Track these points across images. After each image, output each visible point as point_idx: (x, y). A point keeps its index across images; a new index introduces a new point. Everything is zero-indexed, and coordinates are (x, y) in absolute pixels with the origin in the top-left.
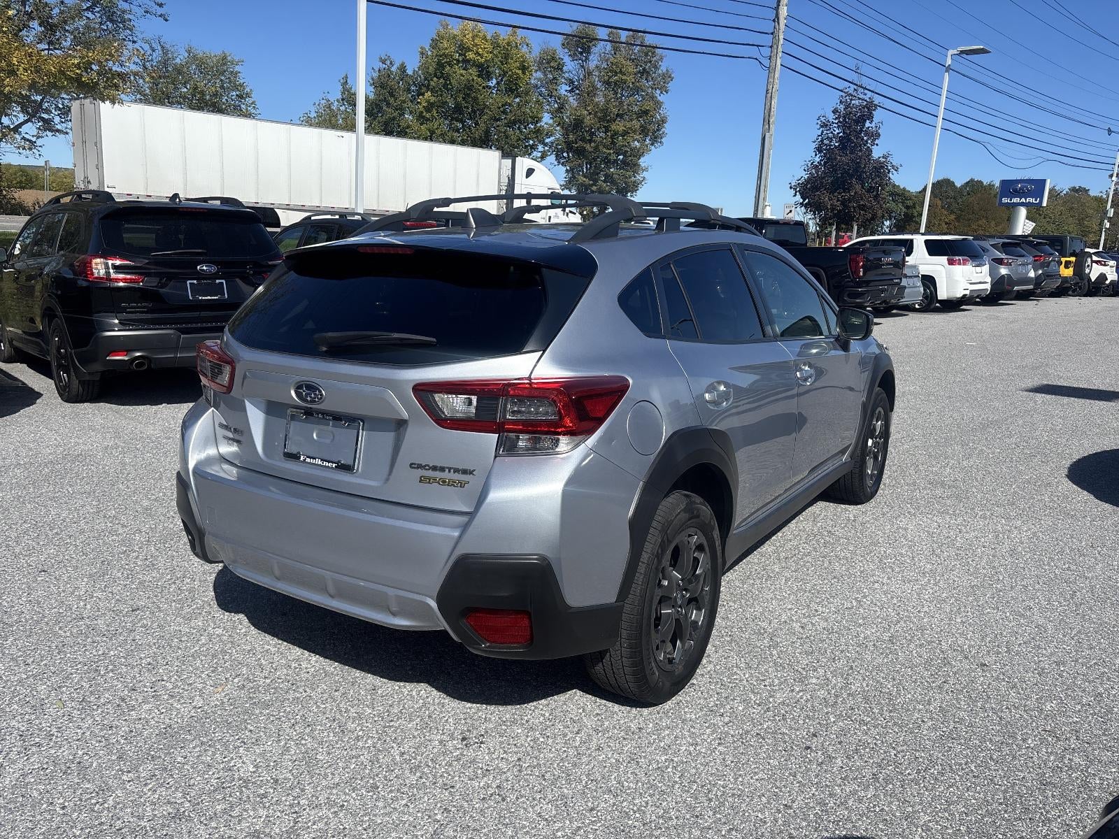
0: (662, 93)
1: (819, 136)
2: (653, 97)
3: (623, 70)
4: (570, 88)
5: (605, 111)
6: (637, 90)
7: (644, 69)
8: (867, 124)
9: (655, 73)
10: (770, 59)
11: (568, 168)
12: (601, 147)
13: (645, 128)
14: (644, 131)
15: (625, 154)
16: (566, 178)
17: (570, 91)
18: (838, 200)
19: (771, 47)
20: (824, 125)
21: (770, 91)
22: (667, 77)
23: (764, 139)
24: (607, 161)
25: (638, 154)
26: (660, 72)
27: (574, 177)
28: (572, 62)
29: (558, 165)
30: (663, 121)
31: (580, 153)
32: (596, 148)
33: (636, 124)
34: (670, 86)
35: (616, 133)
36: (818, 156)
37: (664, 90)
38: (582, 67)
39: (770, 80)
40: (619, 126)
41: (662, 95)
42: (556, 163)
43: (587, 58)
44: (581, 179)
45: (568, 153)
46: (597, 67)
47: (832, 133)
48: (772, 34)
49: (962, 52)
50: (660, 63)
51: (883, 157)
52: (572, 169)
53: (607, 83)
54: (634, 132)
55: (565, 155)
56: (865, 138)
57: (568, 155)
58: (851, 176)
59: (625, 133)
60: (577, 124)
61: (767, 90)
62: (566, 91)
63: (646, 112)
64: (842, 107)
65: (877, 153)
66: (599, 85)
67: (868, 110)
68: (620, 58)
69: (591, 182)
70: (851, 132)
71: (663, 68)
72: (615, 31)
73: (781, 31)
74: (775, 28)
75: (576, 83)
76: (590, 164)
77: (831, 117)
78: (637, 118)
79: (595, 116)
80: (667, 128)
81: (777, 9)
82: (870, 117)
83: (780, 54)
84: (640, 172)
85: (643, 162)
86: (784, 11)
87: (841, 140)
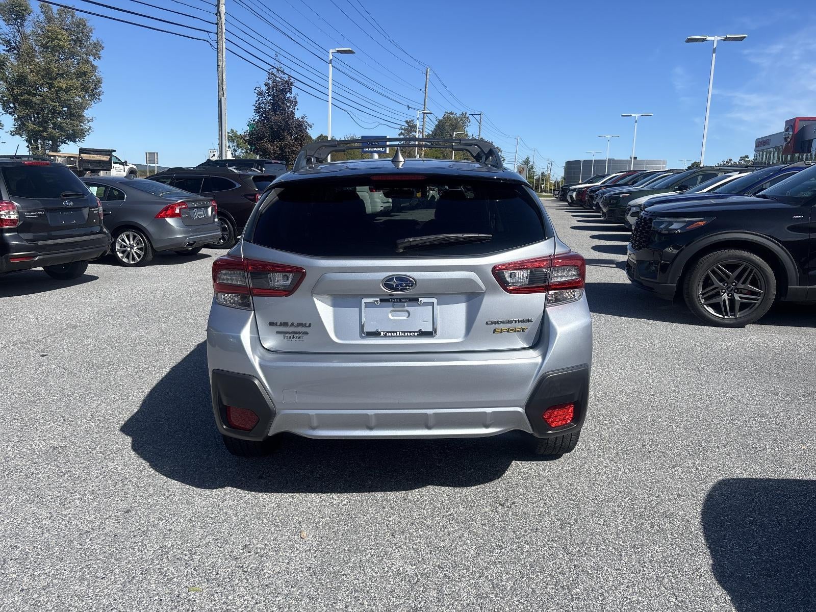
0: (95, 58)
1: (257, 101)
2: (88, 62)
3: (60, 37)
4: (7, 49)
5: (48, 72)
6: (73, 54)
7: (77, 38)
8: (288, 95)
9: (87, 42)
10: (217, 42)
11: (16, 116)
12: (48, 101)
13: (85, 86)
14: (84, 88)
15: (69, 107)
16: (15, 125)
17: (8, 51)
18: (277, 147)
19: (217, 34)
20: (260, 94)
21: (221, 66)
22: (98, 46)
23: (220, 101)
24: (55, 113)
25: (82, 107)
26: (91, 41)
27: (24, 125)
28: (7, 27)
29: (6, 114)
30: (99, 82)
31: (27, 104)
32: (43, 101)
33: (78, 83)
34: (102, 53)
35: (59, 89)
36: (257, 115)
37: (97, 56)
38: (19, 31)
39: (219, 58)
40: (61, 83)
41: (95, 60)
42: (3, 112)
43: (22, 25)
44: (31, 126)
45: (14, 104)
46: (33, 32)
47: (265, 99)
48: (216, 24)
49: (338, 51)
50: (91, 34)
51: (302, 118)
52: (20, 118)
53: (45, 47)
54: (77, 89)
55: (12, 105)
56: (288, 104)
57: (15, 106)
58: (284, 130)
59: (67, 90)
60: (21, 80)
61: (218, 66)
62: (4, 50)
63: (85, 73)
64: (270, 82)
65: (298, 115)
66: (37, 48)
67: (287, 86)
68: (55, 27)
69: (41, 129)
70: (279, 99)
71: (93, 39)
72: (46, 4)
73: (223, 23)
74: (218, 20)
75: (14, 44)
76: (38, 114)
77: (264, 88)
78: (76, 78)
79: (37, 74)
80: (103, 87)
81: (218, 5)
82: (290, 90)
83: (224, 40)
84: (86, 122)
85: (87, 113)
86: (223, 9)
87: (273, 105)
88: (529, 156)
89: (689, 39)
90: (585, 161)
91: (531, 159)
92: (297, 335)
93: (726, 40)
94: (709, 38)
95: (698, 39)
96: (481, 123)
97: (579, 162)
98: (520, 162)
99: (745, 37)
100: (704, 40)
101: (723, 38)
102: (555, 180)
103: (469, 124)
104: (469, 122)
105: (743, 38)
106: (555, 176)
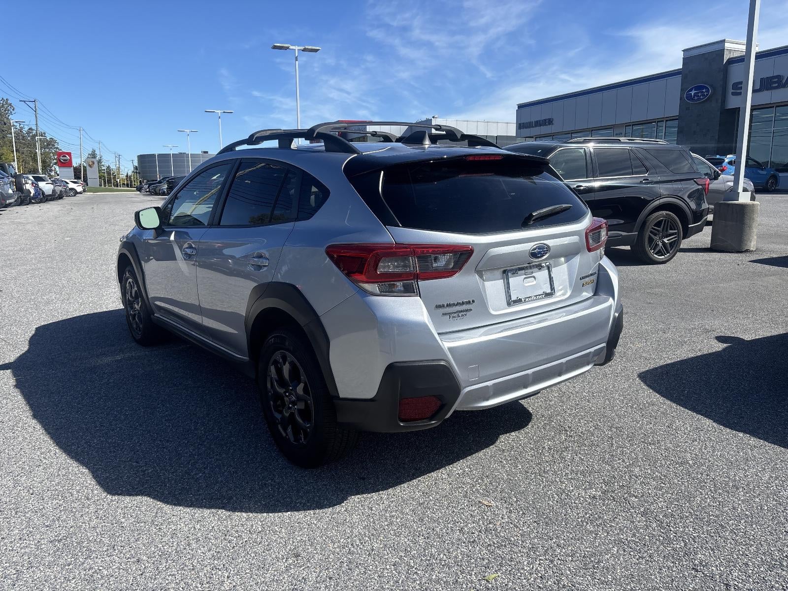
88: (95, 148)
89: (275, 46)
90: (159, 155)
91: (97, 152)
92: (462, 313)
93: (304, 50)
94: (291, 47)
95: (283, 47)
96: (37, 112)
97: (154, 155)
98: (85, 156)
99: (319, 50)
100: (288, 48)
101: (302, 48)
102: (126, 174)
103: (13, 112)
104: (13, 110)
105: (316, 51)
106: (126, 170)
